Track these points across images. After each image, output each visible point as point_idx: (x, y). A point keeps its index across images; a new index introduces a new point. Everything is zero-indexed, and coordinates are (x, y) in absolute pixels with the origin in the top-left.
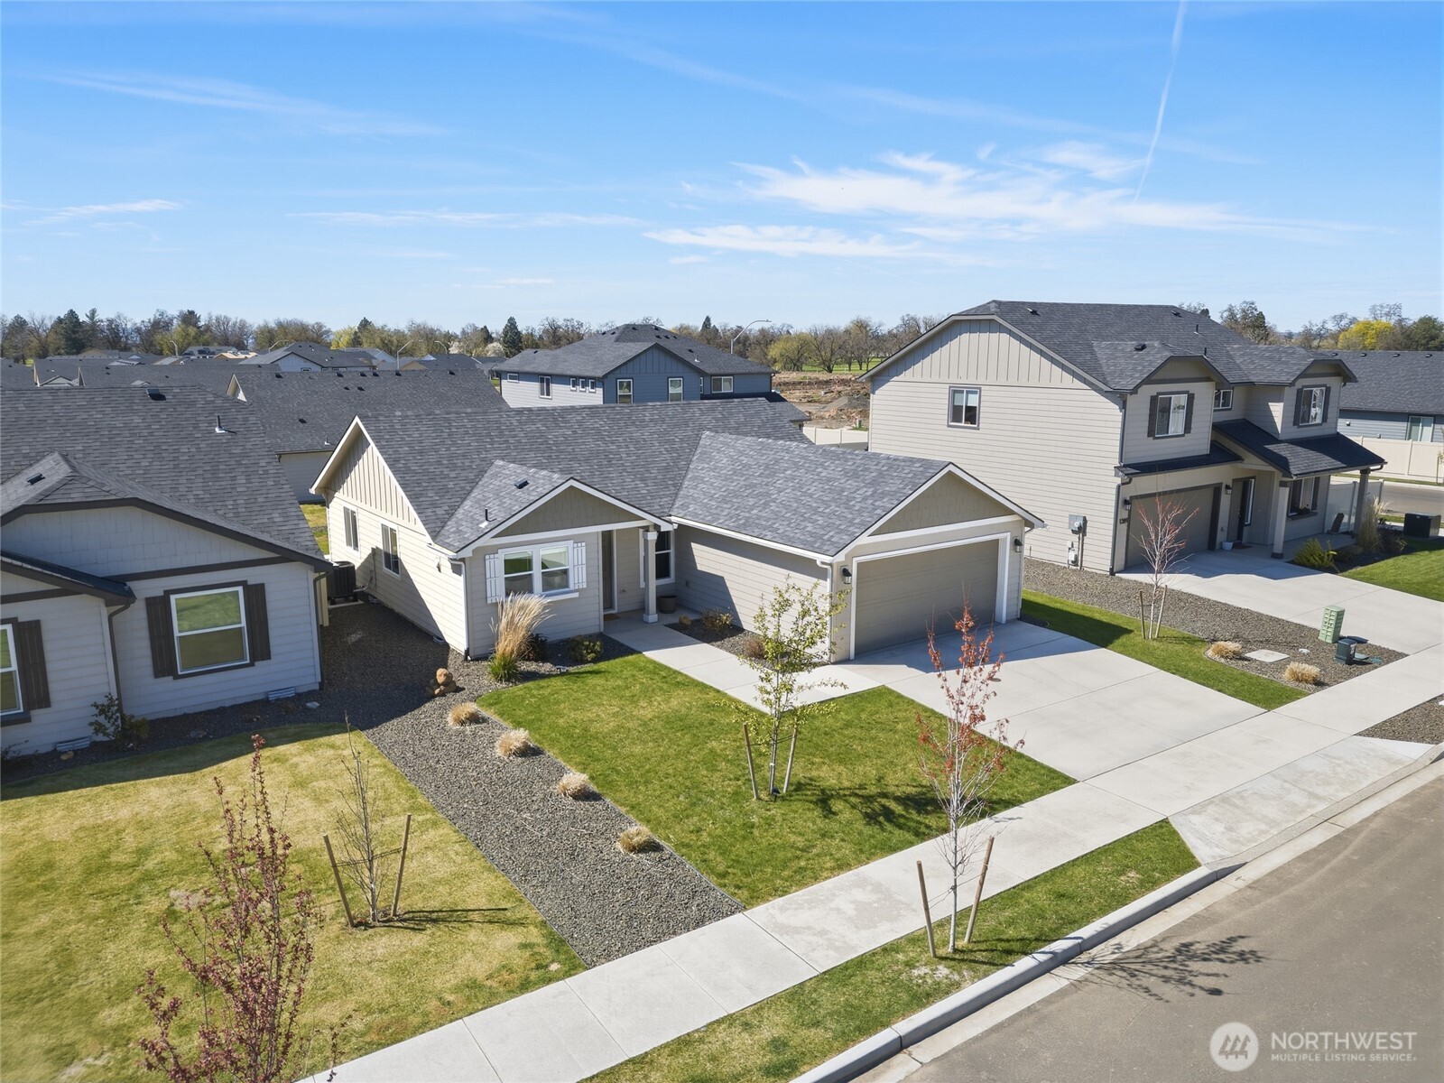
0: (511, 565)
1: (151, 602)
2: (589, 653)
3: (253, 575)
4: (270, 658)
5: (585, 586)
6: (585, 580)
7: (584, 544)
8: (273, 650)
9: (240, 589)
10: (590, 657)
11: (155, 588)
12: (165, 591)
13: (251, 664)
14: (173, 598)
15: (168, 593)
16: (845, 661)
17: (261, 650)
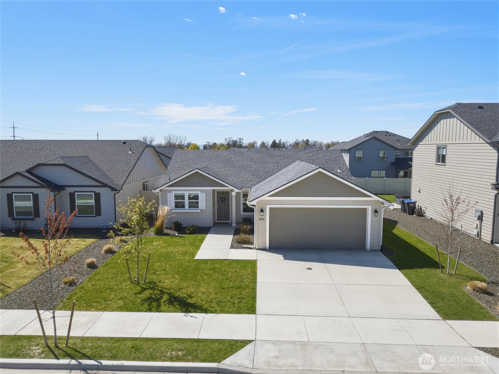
0: (177, 197)
1: (70, 194)
2: (188, 231)
3: (97, 190)
4: (101, 216)
5: (205, 209)
6: (205, 206)
7: (205, 193)
8: (102, 213)
9: (93, 193)
10: (187, 232)
11: (72, 190)
12: (74, 191)
13: (95, 217)
14: (76, 193)
15: (75, 192)
16: (264, 249)
17: (98, 213)
